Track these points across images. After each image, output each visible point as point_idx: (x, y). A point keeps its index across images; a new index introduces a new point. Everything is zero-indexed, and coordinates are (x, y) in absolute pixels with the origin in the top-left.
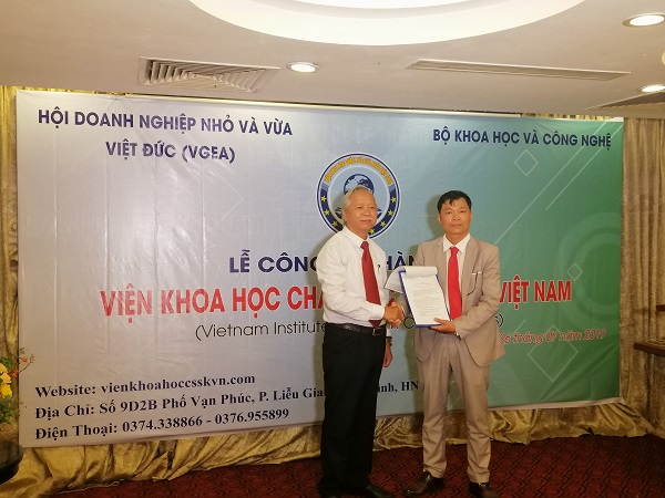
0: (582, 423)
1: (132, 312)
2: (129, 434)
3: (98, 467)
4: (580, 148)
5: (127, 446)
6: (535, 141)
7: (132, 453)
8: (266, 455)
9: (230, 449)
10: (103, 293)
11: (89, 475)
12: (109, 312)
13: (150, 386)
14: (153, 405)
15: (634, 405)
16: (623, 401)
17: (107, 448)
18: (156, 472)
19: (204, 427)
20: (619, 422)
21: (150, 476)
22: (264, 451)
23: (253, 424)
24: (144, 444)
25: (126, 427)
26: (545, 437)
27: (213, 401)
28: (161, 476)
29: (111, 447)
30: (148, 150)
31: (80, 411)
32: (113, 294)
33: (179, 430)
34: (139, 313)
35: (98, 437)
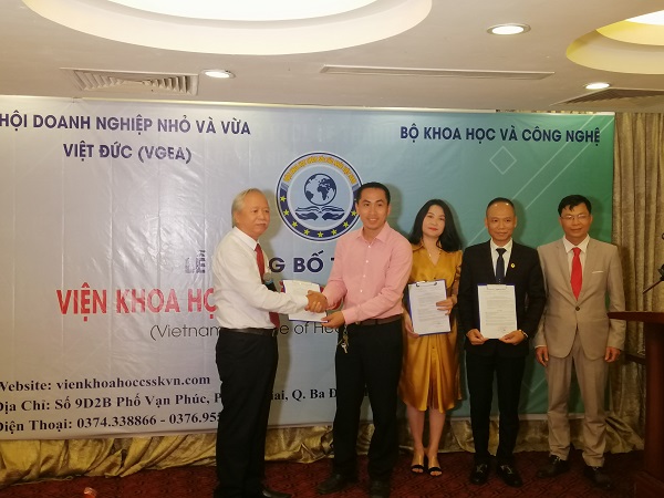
1: (87, 311)
2: (83, 431)
3: (52, 462)
4: (565, 144)
5: (81, 443)
6: (513, 137)
7: (88, 449)
9: (186, 449)
10: (59, 292)
11: (43, 469)
12: (64, 310)
13: (105, 384)
14: (107, 402)
15: (626, 420)
16: (613, 415)
17: (62, 443)
18: (110, 469)
19: (159, 427)
21: (103, 472)
23: (208, 425)
24: (100, 441)
25: (80, 423)
27: (167, 401)
28: (114, 473)
29: (67, 442)
30: (105, 151)
31: (36, 406)
32: (69, 292)
33: (133, 428)
34: (95, 312)
35: (53, 433)
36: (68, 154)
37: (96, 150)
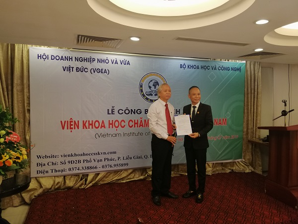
0: (230, 168)
1: (72, 128)
2: (71, 172)
3: (59, 184)
4: (231, 72)
5: (70, 176)
6: (215, 69)
7: (72, 179)
8: (120, 179)
9: (107, 177)
10: (61, 122)
11: (56, 187)
12: (63, 128)
13: (79, 155)
14: (79, 162)
15: (247, 161)
16: (243, 160)
17: (63, 177)
18: (81, 185)
19: (98, 170)
20: (242, 167)
21: (78, 187)
22: (119, 178)
23: (116, 168)
24: (76, 175)
25: (70, 169)
26: (217, 172)
27: (101, 160)
28: (82, 187)
29: (64, 177)
30: (78, 69)
31: (53, 164)
32: (65, 122)
33: (89, 171)
34: (75, 129)
35: (60, 173)
36: (64, 70)
37: (75, 69)
